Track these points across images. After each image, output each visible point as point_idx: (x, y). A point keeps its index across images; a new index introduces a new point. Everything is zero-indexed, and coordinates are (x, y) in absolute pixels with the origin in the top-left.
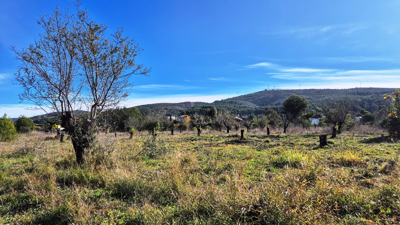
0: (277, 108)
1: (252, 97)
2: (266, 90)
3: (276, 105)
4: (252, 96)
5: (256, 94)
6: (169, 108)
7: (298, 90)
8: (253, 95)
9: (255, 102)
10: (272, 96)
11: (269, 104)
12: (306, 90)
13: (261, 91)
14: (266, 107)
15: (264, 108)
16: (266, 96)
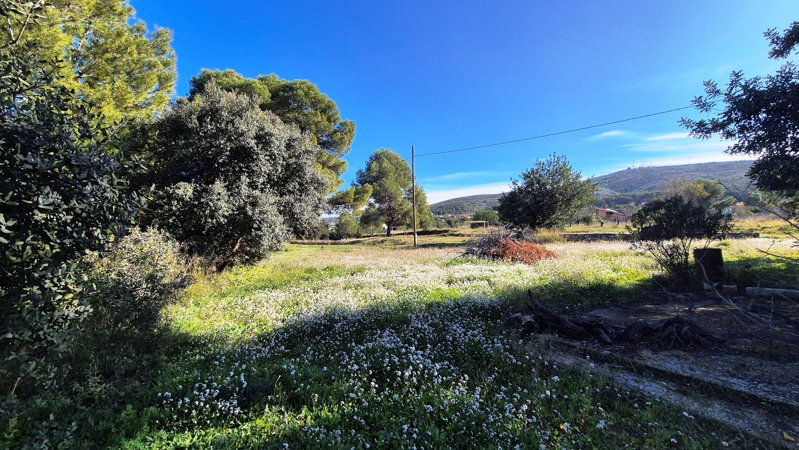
0: (652, 194)
1: (608, 181)
2: (629, 168)
3: (649, 189)
4: (606, 179)
5: (614, 176)
6: (488, 200)
7: (686, 165)
8: (608, 177)
9: (612, 187)
10: (640, 177)
11: (635, 188)
12: (700, 165)
13: (621, 170)
14: (632, 193)
15: (630, 196)
16: (631, 177)
